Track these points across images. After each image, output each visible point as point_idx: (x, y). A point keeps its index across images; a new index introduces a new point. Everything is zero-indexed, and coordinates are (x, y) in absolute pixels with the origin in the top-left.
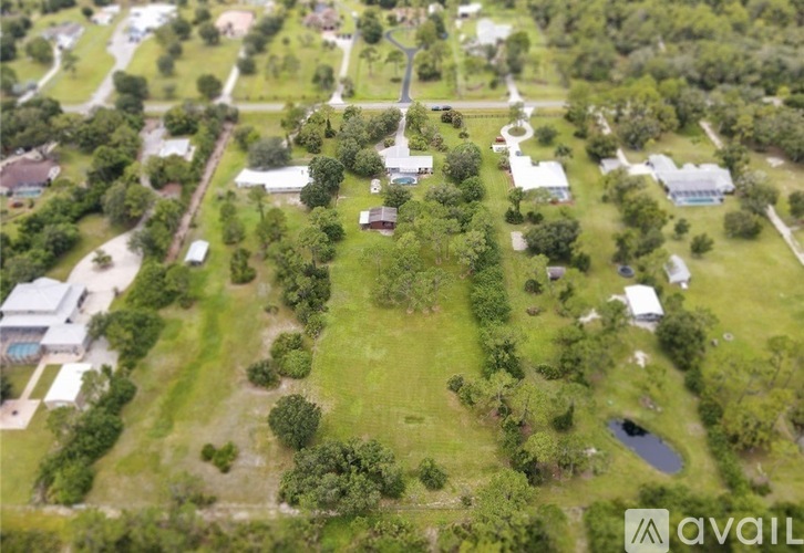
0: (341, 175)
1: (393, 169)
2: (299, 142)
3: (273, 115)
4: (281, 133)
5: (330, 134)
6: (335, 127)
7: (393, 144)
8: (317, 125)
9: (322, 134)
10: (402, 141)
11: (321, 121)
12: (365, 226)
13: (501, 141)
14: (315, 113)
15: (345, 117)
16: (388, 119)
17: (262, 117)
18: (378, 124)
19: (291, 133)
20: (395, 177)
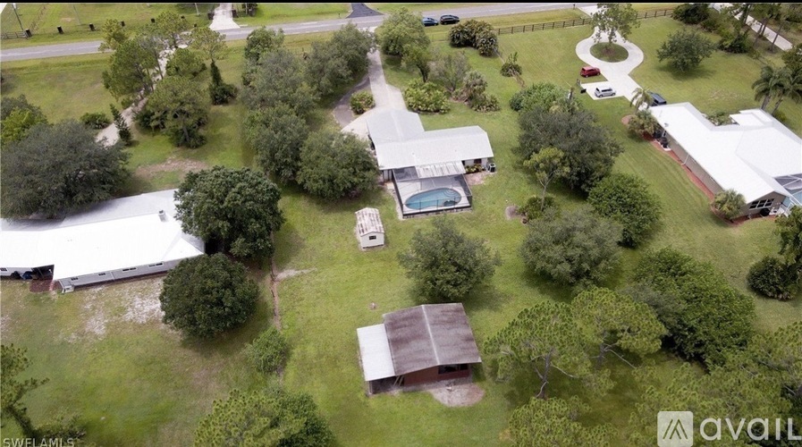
0: (275, 213)
1: (401, 171)
2: (146, 122)
3: (82, 66)
4: (103, 103)
5: (223, 95)
6: (230, 77)
7: (370, 103)
8: (186, 80)
9: (206, 99)
10: (387, 95)
11: (195, 67)
12: (380, 385)
13: (593, 74)
14: (180, 52)
15: (248, 54)
16: (351, 51)
17: (55, 74)
18: (332, 63)
19: (126, 105)
20: (407, 189)
